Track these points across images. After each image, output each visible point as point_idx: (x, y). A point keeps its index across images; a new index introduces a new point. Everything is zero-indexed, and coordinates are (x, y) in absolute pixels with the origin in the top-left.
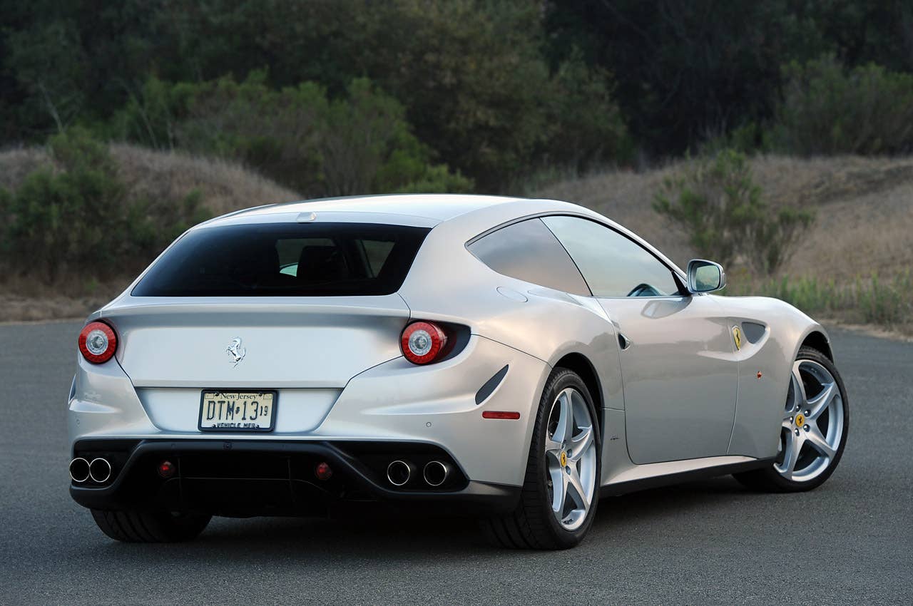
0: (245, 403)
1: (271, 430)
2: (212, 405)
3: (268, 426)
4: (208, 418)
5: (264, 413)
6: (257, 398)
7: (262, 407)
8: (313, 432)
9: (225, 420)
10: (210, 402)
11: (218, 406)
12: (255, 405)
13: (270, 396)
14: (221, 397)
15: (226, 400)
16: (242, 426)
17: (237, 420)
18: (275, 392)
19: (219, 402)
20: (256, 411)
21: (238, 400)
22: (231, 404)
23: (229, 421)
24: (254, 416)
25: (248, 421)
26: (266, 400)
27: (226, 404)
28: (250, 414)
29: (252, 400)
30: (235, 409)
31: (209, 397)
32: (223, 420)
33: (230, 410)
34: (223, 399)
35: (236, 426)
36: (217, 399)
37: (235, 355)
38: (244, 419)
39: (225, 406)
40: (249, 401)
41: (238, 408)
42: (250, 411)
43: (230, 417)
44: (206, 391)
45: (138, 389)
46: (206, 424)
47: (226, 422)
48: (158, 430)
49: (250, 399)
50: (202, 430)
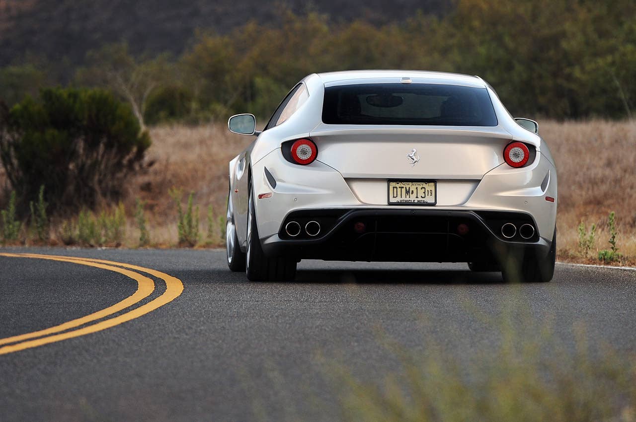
0: (417, 188)
1: (433, 205)
2: (395, 189)
3: (433, 201)
4: (394, 197)
5: (430, 194)
6: (424, 185)
7: (428, 191)
8: (463, 205)
9: (405, 198)
10: (394, 187)
11: (399, 190)
12: (423, 190)
13: (432, 184)
14: (400, 185)
15: (404, 186)
16: (416, 201)
17: (412, 198)
18: (434, 181)
19: (399, 187)
20: (424, 193)
21: (413, 187)
22: (408, 189)
23: (408, 199)
24: (423, 196)
25: (420, 199)
26: (430, 187)
27: (405, 188)
28: (418, 195)
29: (421, 187)
30: (411, 192)
31: (393, 184)
32: (404, 198)
33: (407, 192)
34: (402, 186)
35: (412, 201)
36: (398, 186)
37: (413, 159)
38: (417, 197)
39: (404, 190)
41: (413, 191)
42: (421, 193)
43: (408, 196)
44: (390, 180)
45: (346, 179)
46: (392, 200)
47: (406, 199)
48: (360, 203)
49: (420, 186)
50: (390, 204)
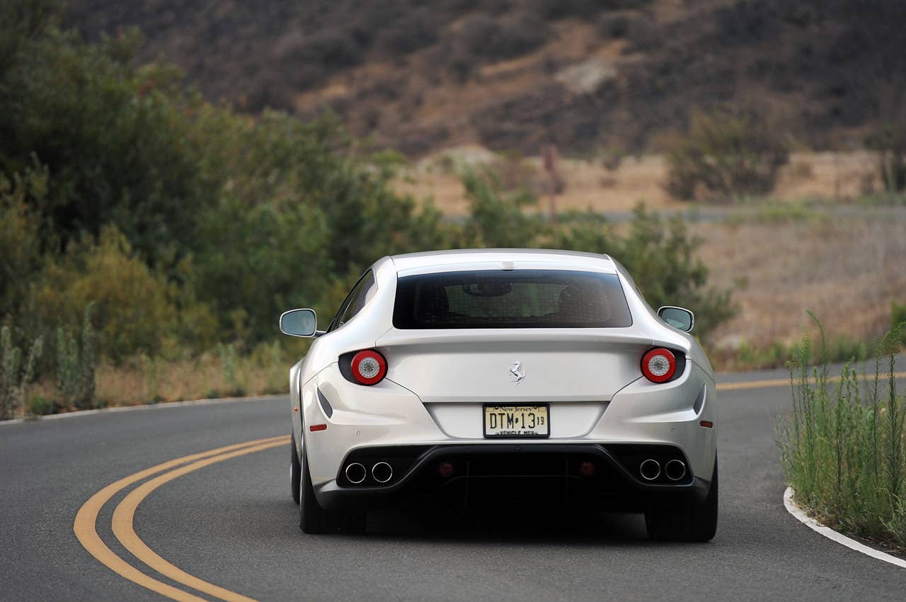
0: (523, 415)
1: (546, 437)
2: (493, 417)
3: (545, 432)
4: (491, 427)
5: (540, 422)
6: (533, 411)
7: (538, 418)
8: (586, 437)
9: (506, 429)
10: (491, 414)
11: (499, 418)
12: (532, 417)
13: (544, 409)
14: (500, 410)
15: (506, 413)
16: (522, 433)
17: (517, 428)
18: (546, 405)
19: (499, 414)
20: (533, 421)
21: (517, 413)
22: (510, 416)
23: (510, 429)
24: (532, 425)
25: (527, 429)
26: (540, 413)
27: (506, 416)
28: (524, 423)
29: (529, 413)
30: (514, 420)
31: (490, 410)
33: (510, 420)
34: (503, 412)
35: (517, 433)
36: (497, 412)
37: (517, 375)
38: (523, 427)
39: (505, 418)
40: (526, 413)
41: (517, 419)
42: (528, 421)
43: (510, 426)
44: (486, 405)
45: (425, 404)
46: (490, 432)
47: (508, 430)
48: (447, 438)
49: (527, 411)
50: (487, 437)
